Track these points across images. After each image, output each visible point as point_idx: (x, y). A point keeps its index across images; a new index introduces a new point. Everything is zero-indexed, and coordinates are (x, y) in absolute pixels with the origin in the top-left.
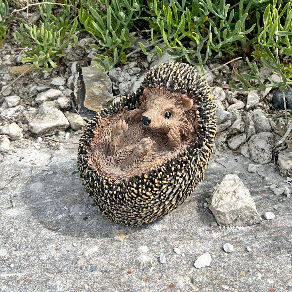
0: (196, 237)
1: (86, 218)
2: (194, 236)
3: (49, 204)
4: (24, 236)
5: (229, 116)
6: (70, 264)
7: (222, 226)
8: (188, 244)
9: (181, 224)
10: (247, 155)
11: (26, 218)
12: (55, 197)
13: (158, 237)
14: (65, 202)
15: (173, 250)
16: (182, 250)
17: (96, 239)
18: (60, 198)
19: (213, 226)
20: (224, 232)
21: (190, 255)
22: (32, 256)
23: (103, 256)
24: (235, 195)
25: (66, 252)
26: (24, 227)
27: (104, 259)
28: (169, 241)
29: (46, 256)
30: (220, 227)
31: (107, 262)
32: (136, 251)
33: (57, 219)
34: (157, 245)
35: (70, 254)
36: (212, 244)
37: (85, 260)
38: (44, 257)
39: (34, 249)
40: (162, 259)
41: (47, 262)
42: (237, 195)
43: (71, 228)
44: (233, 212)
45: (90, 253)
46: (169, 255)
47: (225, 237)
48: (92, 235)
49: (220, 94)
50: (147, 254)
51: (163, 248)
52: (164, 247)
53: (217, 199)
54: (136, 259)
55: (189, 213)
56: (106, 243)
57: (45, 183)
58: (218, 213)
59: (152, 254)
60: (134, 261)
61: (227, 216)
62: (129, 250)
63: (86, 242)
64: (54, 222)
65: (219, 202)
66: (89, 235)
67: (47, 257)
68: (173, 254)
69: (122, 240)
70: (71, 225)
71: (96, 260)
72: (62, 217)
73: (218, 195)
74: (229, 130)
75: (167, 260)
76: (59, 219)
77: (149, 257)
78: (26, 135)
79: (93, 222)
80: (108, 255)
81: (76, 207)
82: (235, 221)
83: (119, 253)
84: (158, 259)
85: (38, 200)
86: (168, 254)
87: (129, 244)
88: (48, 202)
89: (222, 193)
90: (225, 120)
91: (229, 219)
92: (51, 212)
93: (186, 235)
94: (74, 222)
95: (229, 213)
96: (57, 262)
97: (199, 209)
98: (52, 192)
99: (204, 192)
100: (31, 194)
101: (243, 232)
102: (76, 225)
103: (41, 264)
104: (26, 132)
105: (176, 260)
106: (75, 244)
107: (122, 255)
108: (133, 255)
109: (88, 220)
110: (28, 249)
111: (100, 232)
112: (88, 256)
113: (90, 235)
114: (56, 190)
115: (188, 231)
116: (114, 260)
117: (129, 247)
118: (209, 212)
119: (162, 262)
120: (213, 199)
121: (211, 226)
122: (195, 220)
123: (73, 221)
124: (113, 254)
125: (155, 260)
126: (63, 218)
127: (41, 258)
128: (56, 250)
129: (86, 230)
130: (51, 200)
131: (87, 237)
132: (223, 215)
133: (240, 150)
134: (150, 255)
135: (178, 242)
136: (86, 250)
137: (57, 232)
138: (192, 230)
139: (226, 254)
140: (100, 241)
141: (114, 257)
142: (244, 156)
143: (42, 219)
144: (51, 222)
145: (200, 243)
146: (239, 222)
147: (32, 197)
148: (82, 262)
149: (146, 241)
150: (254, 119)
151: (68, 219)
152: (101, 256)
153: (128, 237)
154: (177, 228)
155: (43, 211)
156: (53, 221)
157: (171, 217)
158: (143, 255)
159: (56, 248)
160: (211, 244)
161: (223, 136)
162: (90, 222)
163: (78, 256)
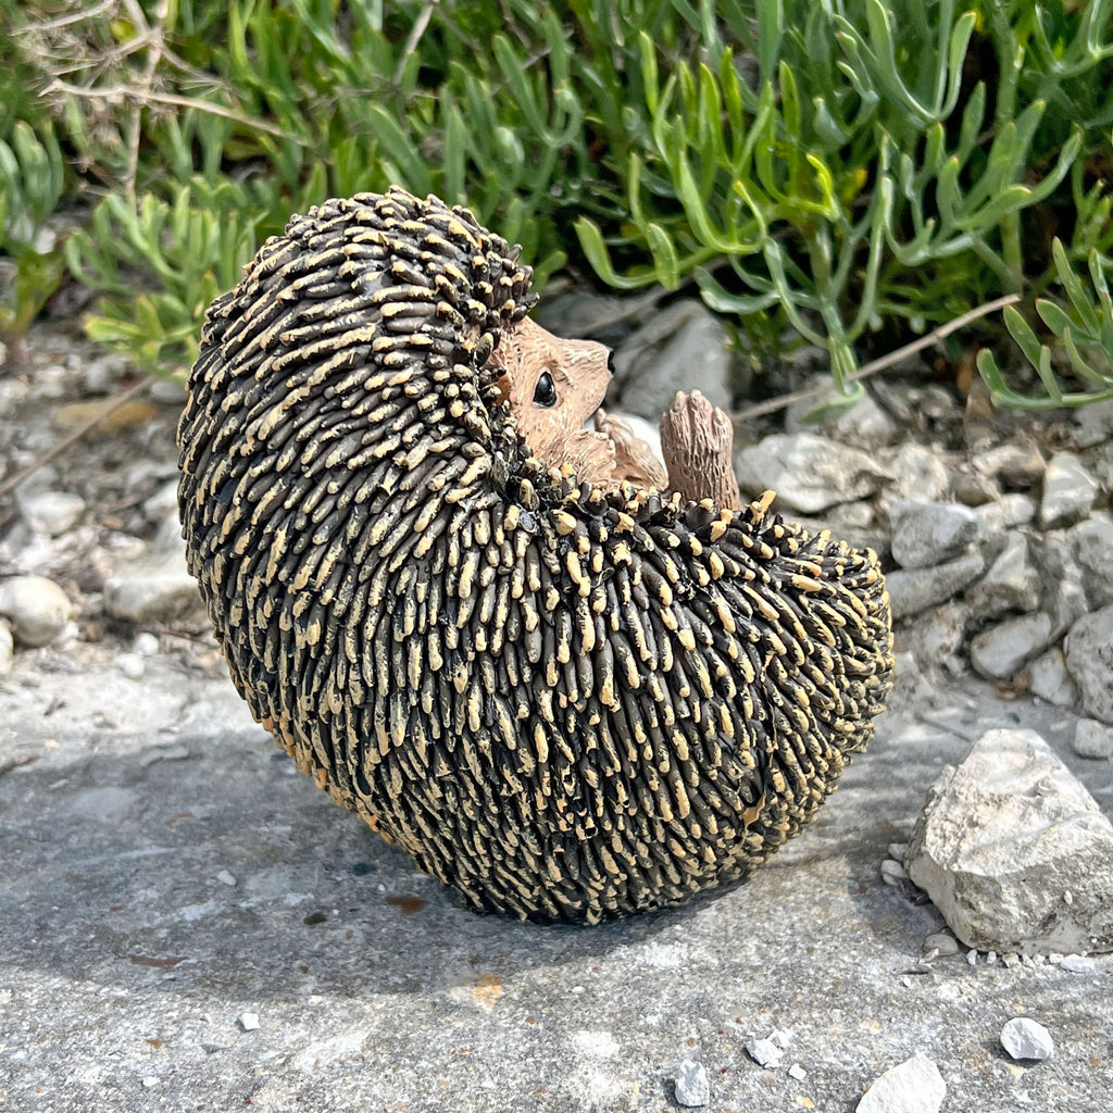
0: (857, 999)
1: (315, 920)
2: (843, 995)
3: (149, 864)
4: (6, 984)
5: (976, 531)
6: (216, 1106)
7: (983, 954)
8: (817, 1026)
9: (777, 943)
10: (1063, 697)
11: (32, 916)
12: (180, 841)
13: (665, 997)
14: (223, 859)
15: (746, 1052)
16: (788, 1052)
17: (358, 1002)
18: (207, 844)
19: (936, 952)
20: (992, 978)
21: (830, 1074)
22: (31, 1070)
23: (389, 1072)
24: (1038, 806)
25: (201, 1055)
26: (16, 949)
27: (390, 1088)
28: (722, 1011)
29: (98, 1069)
30: (972, 957)
31: (406, 1100)
32: (558, 1052)
33: (177, 920)
34: (663, 1030)
35: (222, 1062)
36: (940, 1027)
37: (293, 1090)
38: (88, 1073)
39: (42, 1040)
40: (690, 1082)
41: (102, 1094)
42: (1049, 802)
43: (241, 955)
44: (1036, 877)
45: (321, 1057)
46: (724, 1071)
47: (1003, 1000)
48: (341, 985)
49: (925, 473)
50: (614, 1067)
51: (691, 1042)
52: (695, 1036)
53: (948, 827)
54: (552, 1087)
55: (815, 904)
56: (407, 1018)
57: (145, 789)
58: (960, 887)
59: (636, 1067)
60: (546, 1096)
61: (1006, 896)
62: (521, 1049)
63: (306, 1015)
64: (163, 933)
65: (964, 836)
66: (326, 984)
67: (104, 1073)
68: (742, 1068)
69: (484, 1006)
70: (245, 944)
71: (350, 1087)
72: (203, 911)
73: (957, 812)
74: (972, 598)
75: (712, 1095)
76: (186, 922)
77: (623, 1077)
78: (91, 629)
79: (349, 935)
80: (412, 1067)
81: (273, 878)
82: (1044, 925)
83: (470, 1060)
84: (670, 1088)
85: (101, 850)
86: (717, 1068)
87: (520, 1023)
88: (146, 858)
89: (972, 800)
90: (956, 550)
91: (1016, 911)
92: (152, 894)
93: (806, 990)
94: (258, 934)
95: (1017, 880)
96: (152, 1095)
97: (862, 890)
98: (169, 823)
99: (878, 824)
100: (74, 828)
101: (1086, 980)
102: (267, 944)
103: (66, 1105)
104: (92, 618)
105: (759, 1093)
106: (251, 1021)
107: (482, 1068)
108: (538, 1069)
109: (326, 924)
110: (15, 1037)
111: (380, 973)
112: (308, 1070)
113: (331, 984)
114: (190, 815)
115: (812, 972)
116: (440, 1092)
117: (519, 1036)
118: (913, 900)
119: (692, 1098)
120: (929, 830)
121: (924, 951)
122: (844, 931)
123: (255, 928)
124: (438, 1062)
125: (652, 1094)
126: (206, 917)
127: (70, 1079)
128: (155, 1043)
129: (313, 963)
130: (163, 850)
131: (315, 993)
132: (988, 894)
133: (1029, 677)
134: (627, 1072)
135: (765, 1017)
136: (302, 1045)
137: (168, 970)
138: (832, 970)
139: (1018, 1072)
140: (378, 1006)
141: (440, 1077)
142: (1047, 702)
143: (108, 921)
144: (150, 931)
145: (880, 1021)
146: (1067, 932)
147: (74, 840)
148: (279, 1097)
149: (608, 1011)
150: (1083, 557)
151: (229, 921)
152: (378, 1072)
153: (515, 996)
154: (756, 961)
155: (117, 889)
156: (161, 926)
157: (729, 916)
158: (590, 1071)
159: (154, 1036)
160: (933, 1026)
161: (947, 623)
162: (334, 933)
163: (261, 1073)
